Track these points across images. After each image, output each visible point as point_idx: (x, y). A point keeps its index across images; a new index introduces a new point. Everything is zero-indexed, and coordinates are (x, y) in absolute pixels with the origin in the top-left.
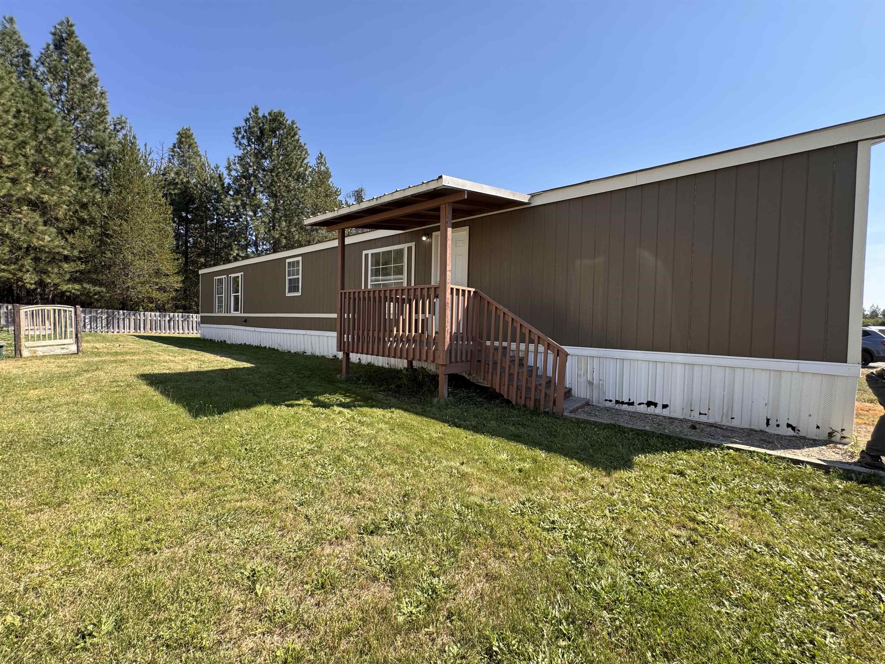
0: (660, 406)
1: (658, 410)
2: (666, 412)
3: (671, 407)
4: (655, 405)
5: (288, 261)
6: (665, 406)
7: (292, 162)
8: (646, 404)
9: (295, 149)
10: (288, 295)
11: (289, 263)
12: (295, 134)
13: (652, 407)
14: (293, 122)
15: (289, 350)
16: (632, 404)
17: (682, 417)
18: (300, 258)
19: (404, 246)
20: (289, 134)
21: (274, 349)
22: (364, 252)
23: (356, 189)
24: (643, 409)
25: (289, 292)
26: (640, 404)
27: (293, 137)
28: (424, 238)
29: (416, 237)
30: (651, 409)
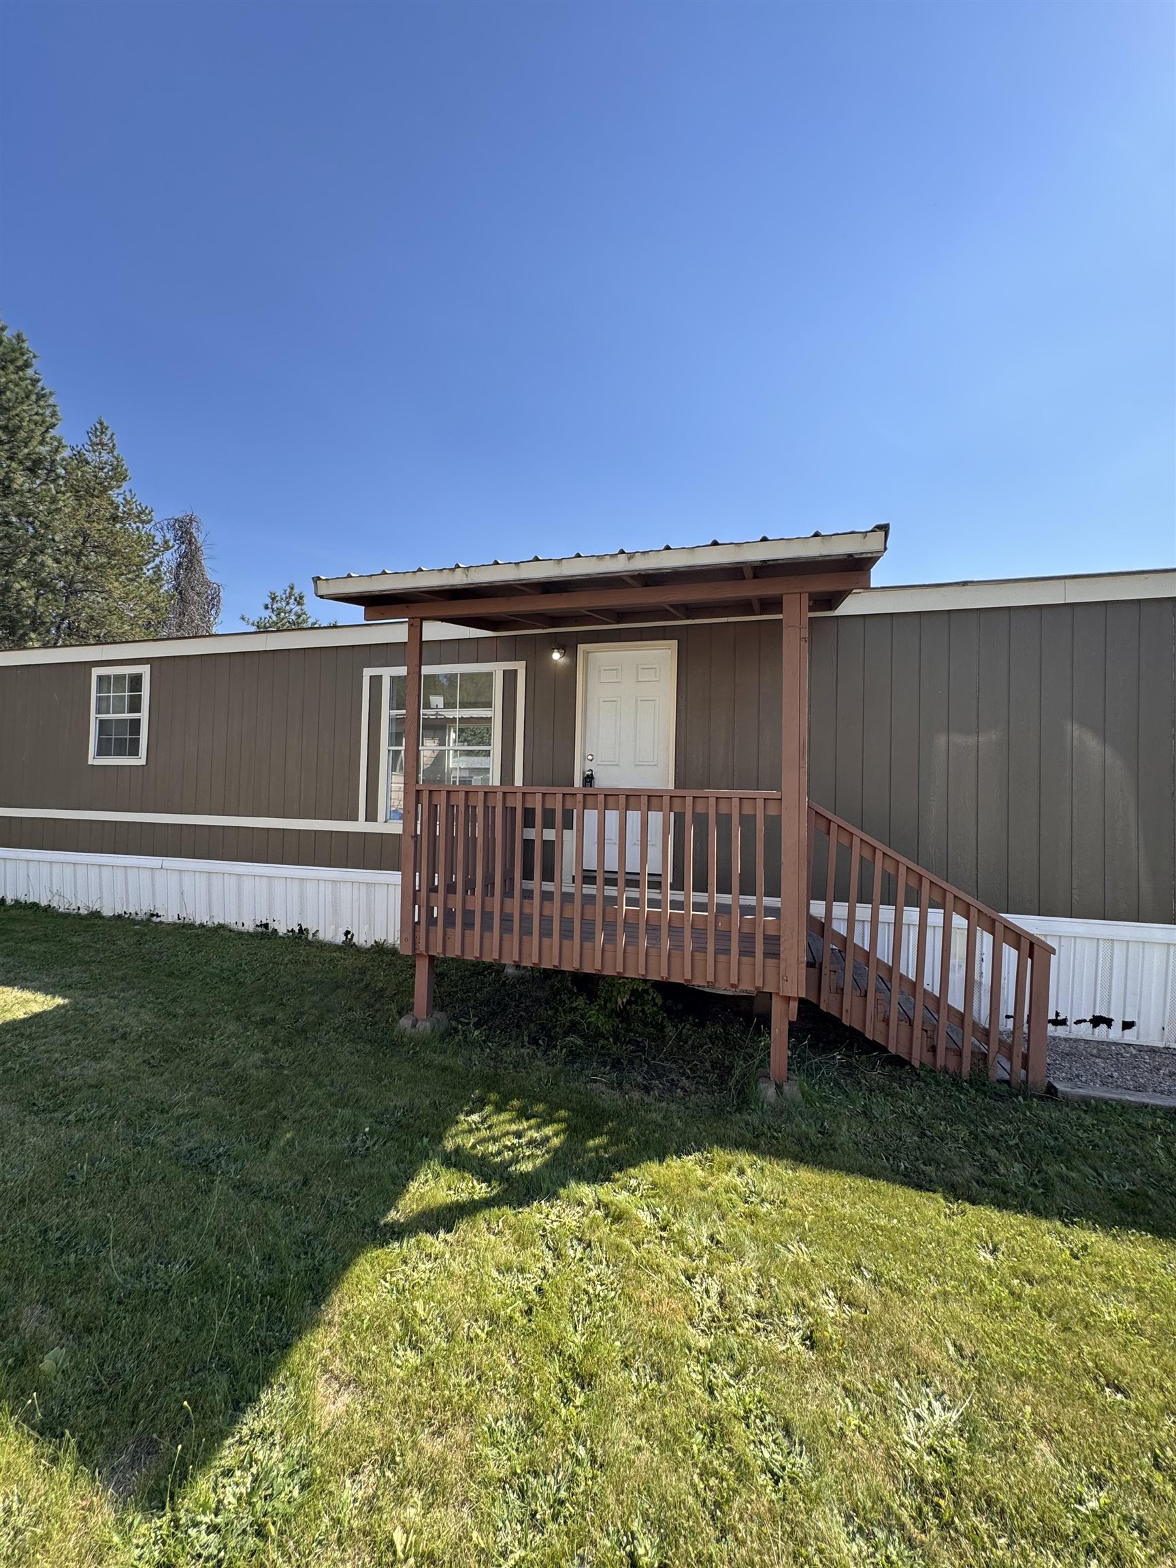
0: (1116, 1025)
1: (1115, 1034)
2: (1129, 1036)
3: (1141, 1025)
4: (1108, 1022)
5: (96, 672)
6: (1127, 1025)
7: (20, 427)
8: (1091, 1021)
9: (28, 397)
10: (93, 760)
11: (100, 678)
12: (27, 365)
13: (1103, 1027)
14: (19, 337)
15: (96, 907)
16: (1063, 1022)
17: (1161, 1045)
18: (145, 670)
19: (497, 669)
20: (12, 361)
21: (35, 906)
22: (368, 672)
23: (179, 516)
24: (1085, 1031)
25: (101, 752)
26: (1078, 1022)
27: (20, 369)
28: (556, 656)
29: (533, 651)
30: (1101, 1032)
